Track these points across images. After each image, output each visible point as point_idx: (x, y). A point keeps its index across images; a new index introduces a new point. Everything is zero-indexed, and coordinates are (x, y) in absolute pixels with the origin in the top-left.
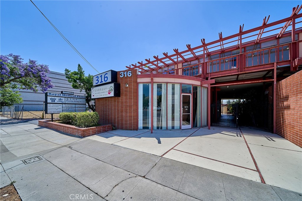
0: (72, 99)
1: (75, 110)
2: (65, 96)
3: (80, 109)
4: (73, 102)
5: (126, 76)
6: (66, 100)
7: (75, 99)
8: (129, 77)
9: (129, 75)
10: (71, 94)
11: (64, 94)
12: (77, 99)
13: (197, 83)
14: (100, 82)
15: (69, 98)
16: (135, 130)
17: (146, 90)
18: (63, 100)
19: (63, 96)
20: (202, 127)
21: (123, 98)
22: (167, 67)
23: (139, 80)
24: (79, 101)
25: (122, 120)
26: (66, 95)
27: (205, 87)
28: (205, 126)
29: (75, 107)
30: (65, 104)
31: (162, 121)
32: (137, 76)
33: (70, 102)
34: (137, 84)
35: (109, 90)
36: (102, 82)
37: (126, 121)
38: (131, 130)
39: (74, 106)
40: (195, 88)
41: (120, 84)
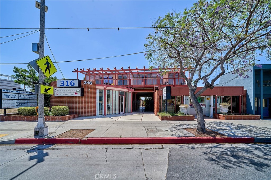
0: (25, 96)
1: (28, 105)
2: (19, 93)
3: (32, 104)
4: (25, 98)
5: (88, 84)
6: (19, 96)
7: (27, 95)
8: (90, 85)
9: (91, 84)
10: (23, 91)
11: (17, 91)
12: (29, 95)
13: (127, 90)
14: (66, 86)
15: (22, 95)
16: (95, 116)
17: (101, 92)
18: (17, 96)
19: (17, 93)
20: (128, 112)
21: (86, 97)
22: (108, 75)
23: (97, 87)
24: (31, 97)
25: (85, 110)
26: (19, 91)
27: (130, 92)
28: (130, 112)
29: (28, 103)
30: (18, 99)
31: (109, 111)
32: (95, 85)
33: (23, 98)
34: (96, 89)
35: (76, 92)
36: (68, 85)
37: (88, 111)
38: (92, 116)
39: (26, 101)
40: (126, 93)
41: (83, 88)
